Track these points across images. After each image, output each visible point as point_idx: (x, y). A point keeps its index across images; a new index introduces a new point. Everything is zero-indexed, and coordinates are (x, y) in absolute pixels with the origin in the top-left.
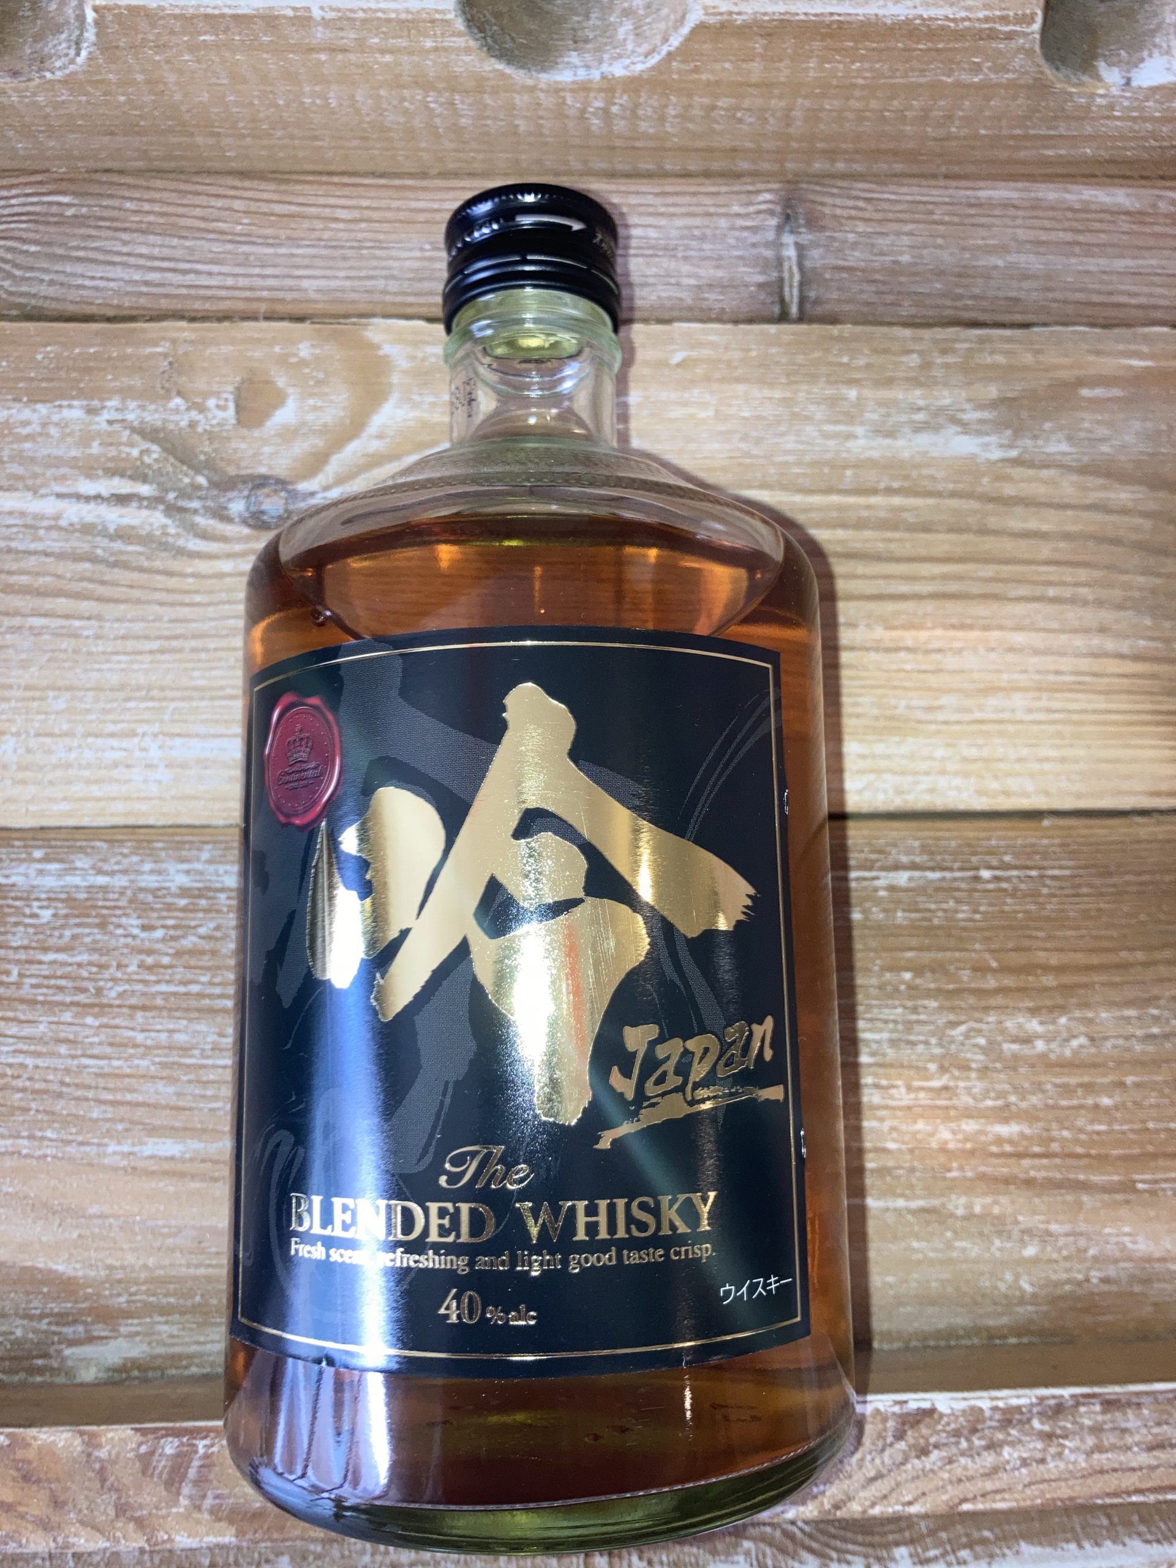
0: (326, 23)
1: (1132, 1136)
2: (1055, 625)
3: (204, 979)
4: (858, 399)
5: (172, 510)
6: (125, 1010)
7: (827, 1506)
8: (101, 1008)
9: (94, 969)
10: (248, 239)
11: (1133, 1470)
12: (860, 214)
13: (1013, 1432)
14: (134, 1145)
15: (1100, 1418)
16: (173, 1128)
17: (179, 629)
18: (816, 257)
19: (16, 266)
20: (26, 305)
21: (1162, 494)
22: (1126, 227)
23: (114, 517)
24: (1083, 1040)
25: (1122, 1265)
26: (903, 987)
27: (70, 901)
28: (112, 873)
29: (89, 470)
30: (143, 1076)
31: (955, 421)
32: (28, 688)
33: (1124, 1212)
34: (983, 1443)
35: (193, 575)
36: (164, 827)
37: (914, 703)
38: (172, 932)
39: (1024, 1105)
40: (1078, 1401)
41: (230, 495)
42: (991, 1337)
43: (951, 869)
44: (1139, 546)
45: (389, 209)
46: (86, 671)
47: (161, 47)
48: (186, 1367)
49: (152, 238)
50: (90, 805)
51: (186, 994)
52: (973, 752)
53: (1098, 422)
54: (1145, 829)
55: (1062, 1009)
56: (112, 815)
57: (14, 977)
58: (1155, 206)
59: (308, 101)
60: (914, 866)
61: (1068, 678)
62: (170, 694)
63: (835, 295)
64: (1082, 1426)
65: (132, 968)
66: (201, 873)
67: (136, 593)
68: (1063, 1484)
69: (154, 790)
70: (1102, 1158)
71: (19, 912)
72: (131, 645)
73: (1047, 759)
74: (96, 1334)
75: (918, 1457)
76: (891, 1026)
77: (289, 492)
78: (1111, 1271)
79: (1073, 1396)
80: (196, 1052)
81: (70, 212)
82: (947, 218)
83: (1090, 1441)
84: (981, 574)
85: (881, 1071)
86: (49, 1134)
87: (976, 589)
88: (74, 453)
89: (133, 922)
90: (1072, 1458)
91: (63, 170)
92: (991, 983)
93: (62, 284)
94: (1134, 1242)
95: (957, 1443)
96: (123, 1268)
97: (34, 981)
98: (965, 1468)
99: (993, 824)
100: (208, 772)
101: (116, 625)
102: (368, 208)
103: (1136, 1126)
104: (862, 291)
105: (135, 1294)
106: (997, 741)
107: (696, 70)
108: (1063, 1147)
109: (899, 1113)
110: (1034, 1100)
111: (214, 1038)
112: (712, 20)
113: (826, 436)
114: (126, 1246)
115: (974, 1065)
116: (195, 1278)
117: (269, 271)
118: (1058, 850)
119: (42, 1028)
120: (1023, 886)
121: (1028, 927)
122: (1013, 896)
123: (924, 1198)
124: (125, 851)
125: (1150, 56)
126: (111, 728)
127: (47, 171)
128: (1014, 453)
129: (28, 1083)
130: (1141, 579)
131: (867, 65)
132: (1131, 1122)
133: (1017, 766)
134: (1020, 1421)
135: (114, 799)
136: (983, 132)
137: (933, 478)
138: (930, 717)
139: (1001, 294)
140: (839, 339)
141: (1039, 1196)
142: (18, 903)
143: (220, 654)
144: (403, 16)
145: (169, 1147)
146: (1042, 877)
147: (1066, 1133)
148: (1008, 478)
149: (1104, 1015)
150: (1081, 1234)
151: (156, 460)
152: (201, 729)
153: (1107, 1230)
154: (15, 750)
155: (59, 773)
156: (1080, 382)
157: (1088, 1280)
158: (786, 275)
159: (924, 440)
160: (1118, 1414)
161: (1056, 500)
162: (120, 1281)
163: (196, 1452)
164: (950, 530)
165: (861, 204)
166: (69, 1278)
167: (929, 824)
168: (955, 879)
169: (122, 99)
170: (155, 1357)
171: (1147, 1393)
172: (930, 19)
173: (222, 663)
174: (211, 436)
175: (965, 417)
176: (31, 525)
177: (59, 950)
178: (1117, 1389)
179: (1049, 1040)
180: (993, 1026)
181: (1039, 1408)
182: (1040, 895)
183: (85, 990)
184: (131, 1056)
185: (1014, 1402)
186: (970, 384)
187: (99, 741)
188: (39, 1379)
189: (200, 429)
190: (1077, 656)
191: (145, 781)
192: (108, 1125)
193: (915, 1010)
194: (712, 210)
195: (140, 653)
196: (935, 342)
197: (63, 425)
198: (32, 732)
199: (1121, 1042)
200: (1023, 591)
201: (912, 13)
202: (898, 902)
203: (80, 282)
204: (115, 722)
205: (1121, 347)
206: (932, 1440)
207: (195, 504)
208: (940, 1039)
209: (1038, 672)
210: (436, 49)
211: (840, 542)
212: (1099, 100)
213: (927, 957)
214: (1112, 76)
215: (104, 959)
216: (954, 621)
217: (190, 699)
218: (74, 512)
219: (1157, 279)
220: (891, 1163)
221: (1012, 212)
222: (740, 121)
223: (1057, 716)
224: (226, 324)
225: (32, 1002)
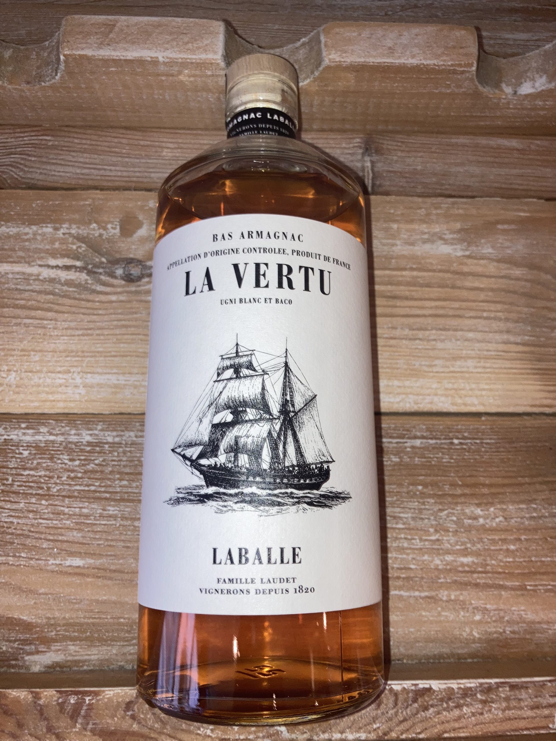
0: (165, 63)
1: (524, 564)
2: (487, 330)
3: (97, 484)
4: (398, 228)
5: (90, 273)
6: (60, 498)
7: (381, 734)
8: (48, 496)
9: (47, 479)
10: (129, 156)
11: (524, 718)
12: (399, 148)
13: (468, 700)
14: (61, 560)
15: (508, 693)
16: (80, 553)
17: (91, 325)
18: (379, 166)
19: (26, 166)
20: (29, 183)
21: (535, 272)
22: (516, 156)
23: (64, 275)
24: (501, 519)
25: (520, 625)
26: (418, 493)
27: (37, 447)
28: (57, 435)
29: (54, 254)
30: (68, 528)
31: (441, 238)
32: (22, 350)
33: (521, 600)
34: (453, 705)
35: (98, 302)
36: (81, 414)
37: (423, 363)
38: (83, 462)
39: (474, 548)
40: (498, 685)
41: (116, 266)
42: (459, 659)
43: (440, 439)
44: (524, 294)
45: (190, 143)
46: (48, 343)
47: (92, 73)
48: (82, 666)
49: (85, 155)
50: (48, 403)
51: (88, 491)
52: (450, 386)
53: (505, 240)
54: (529, 422)
55: (492, 504)
56: (58, 408)
57: (10, 482)
58: (529, 147)
59: (156, 97)
60: (423, 437)
61: (493, 353)
62: (86, 354)
63: (388, 183)
64: (500, 697)
65: (64, 478)
66: (97, 435)
67: (74, 309)
68: (491, 725)
69: (77, 397)
70: (511, 574)
71: (13, 452)
72: (69, 332)
73: (484, 390)
74: (40, 650)
75: (423, 711)
76: (412, 511)
77: (143, 266)
78: (516, 628)
79: (496, 683)
80: (92, 518)
81: (50, 143)
82: (438, 151)
83: (504, 705)
84: (453, 306)
85: (408, 532)
86: (23, 555)
87: (451, 313)
88: (47, 247)
89: (65, 457)
90: (496, 712)
91: (48, 125)
92: (459, 491)
93: (45, 174)
94: (525, 614)
95: (442, 705)
96: (54, 618)
97: (19, 483)
98: (446, 716)
99: (459, 419)
100: (102, 389)
101: (63, 323)
102: (181, 143)
103: (527, 559)
104: (400, 182)
105: (59, 631)
106: (460, 381)
107: (326, 85)
108: (492, 569)
109: (416, 552)
110: (479, 546)
111: (101, 511)
112: (332, 64)
113: (384, 245)
114: (55, 608)
115: (451, 530)
116: (88, 624)
117: (136, 169)
118: (489, 431)
119: (22, 505)
120: (473, 447)
121: (475, 466)
122: (469, 452)
123: (428, 591)
124: (63, 425)
125: (525, 81)
126: (59, 369)
127: (41, 126)
128: (467, 253)
129: (14, 531)
130: (526, 309)
131: (400, 85)
132: (524, 557)
133: (470, 393)
134: (471, 695)
135: (58, 401)
136: (452, 114)
137: (431, 264)
138: (430, 370)
139: (462, 183)
140: (390, 202)
141: (481, 591)
142: (13, 448)
143: (110, 337)
144: (198, 61)
145: (78, 562)
146: (482, 443)
147: (493, 562)
148: (466, 264)
149: (511, 507)
150: (501, 610)
151: (84, 251)
152: (99, 370)
153: (513, 608)
154: (15, 378)
155: (34, 389)
156: (498, 222)
157: (504, 632)
158: (366, 174)
159: (427, 247)
160: (517, 692)
161: (488, 274)
162: (52, 625)
163: (85, 702)
164: (439, 287)
165: (399, 144)
166: (29, 623)
167: (430, 418)
168: (442, 444)
169: (75, 95)
170: (68, 661)
171: (531, 682)
172: (427, 65)
173: (111, 341)
174: (109, 240)
175: (446, 237)
176: (27, 278)
177: (31, 469)
178: (517, 680)
179: (485, 518)
180: (459, 511)
181: (480, 689)
182: (481, 451)
183: (42, 488)
184: (62, 519)
185: (469, 685)
186: (448, 222)
187: (53, 375)
188: (13, 670)
189: (104, 237)
190: (497, 343)
191: (73, 393)
192: (50, 551)
193: (423, 503)
194: (334, 145)
195: (74, 336)
196: (433, 204)
197: (44, 235)
198: (23, 370)
199: (519, 520)
200: (472, 314)
201: (419, 62)
202: (416, 453)
203: (53, 173)
204: (61, 366)
205: (516, 207)
206: (430, 703)
207: (101, 270)
208: (435, 517)
209: (479, 350)
210: (213, 75)
211: (389, 291)
212: (503, 101)
213: (429, 479)
214: (508, 90)
215: (51, 474)
216: (441, 327)
217: (95, 356)
218: (46, 273)
219: (531, 178)
220: (412, 575)
221: (466, 148)
222: (346, 107)
223: (488, 370)
224: (117, 192)
225: (17, 493)
